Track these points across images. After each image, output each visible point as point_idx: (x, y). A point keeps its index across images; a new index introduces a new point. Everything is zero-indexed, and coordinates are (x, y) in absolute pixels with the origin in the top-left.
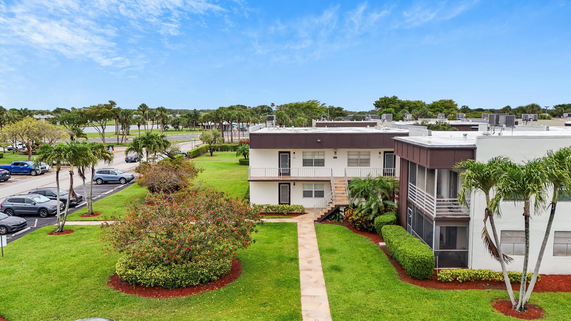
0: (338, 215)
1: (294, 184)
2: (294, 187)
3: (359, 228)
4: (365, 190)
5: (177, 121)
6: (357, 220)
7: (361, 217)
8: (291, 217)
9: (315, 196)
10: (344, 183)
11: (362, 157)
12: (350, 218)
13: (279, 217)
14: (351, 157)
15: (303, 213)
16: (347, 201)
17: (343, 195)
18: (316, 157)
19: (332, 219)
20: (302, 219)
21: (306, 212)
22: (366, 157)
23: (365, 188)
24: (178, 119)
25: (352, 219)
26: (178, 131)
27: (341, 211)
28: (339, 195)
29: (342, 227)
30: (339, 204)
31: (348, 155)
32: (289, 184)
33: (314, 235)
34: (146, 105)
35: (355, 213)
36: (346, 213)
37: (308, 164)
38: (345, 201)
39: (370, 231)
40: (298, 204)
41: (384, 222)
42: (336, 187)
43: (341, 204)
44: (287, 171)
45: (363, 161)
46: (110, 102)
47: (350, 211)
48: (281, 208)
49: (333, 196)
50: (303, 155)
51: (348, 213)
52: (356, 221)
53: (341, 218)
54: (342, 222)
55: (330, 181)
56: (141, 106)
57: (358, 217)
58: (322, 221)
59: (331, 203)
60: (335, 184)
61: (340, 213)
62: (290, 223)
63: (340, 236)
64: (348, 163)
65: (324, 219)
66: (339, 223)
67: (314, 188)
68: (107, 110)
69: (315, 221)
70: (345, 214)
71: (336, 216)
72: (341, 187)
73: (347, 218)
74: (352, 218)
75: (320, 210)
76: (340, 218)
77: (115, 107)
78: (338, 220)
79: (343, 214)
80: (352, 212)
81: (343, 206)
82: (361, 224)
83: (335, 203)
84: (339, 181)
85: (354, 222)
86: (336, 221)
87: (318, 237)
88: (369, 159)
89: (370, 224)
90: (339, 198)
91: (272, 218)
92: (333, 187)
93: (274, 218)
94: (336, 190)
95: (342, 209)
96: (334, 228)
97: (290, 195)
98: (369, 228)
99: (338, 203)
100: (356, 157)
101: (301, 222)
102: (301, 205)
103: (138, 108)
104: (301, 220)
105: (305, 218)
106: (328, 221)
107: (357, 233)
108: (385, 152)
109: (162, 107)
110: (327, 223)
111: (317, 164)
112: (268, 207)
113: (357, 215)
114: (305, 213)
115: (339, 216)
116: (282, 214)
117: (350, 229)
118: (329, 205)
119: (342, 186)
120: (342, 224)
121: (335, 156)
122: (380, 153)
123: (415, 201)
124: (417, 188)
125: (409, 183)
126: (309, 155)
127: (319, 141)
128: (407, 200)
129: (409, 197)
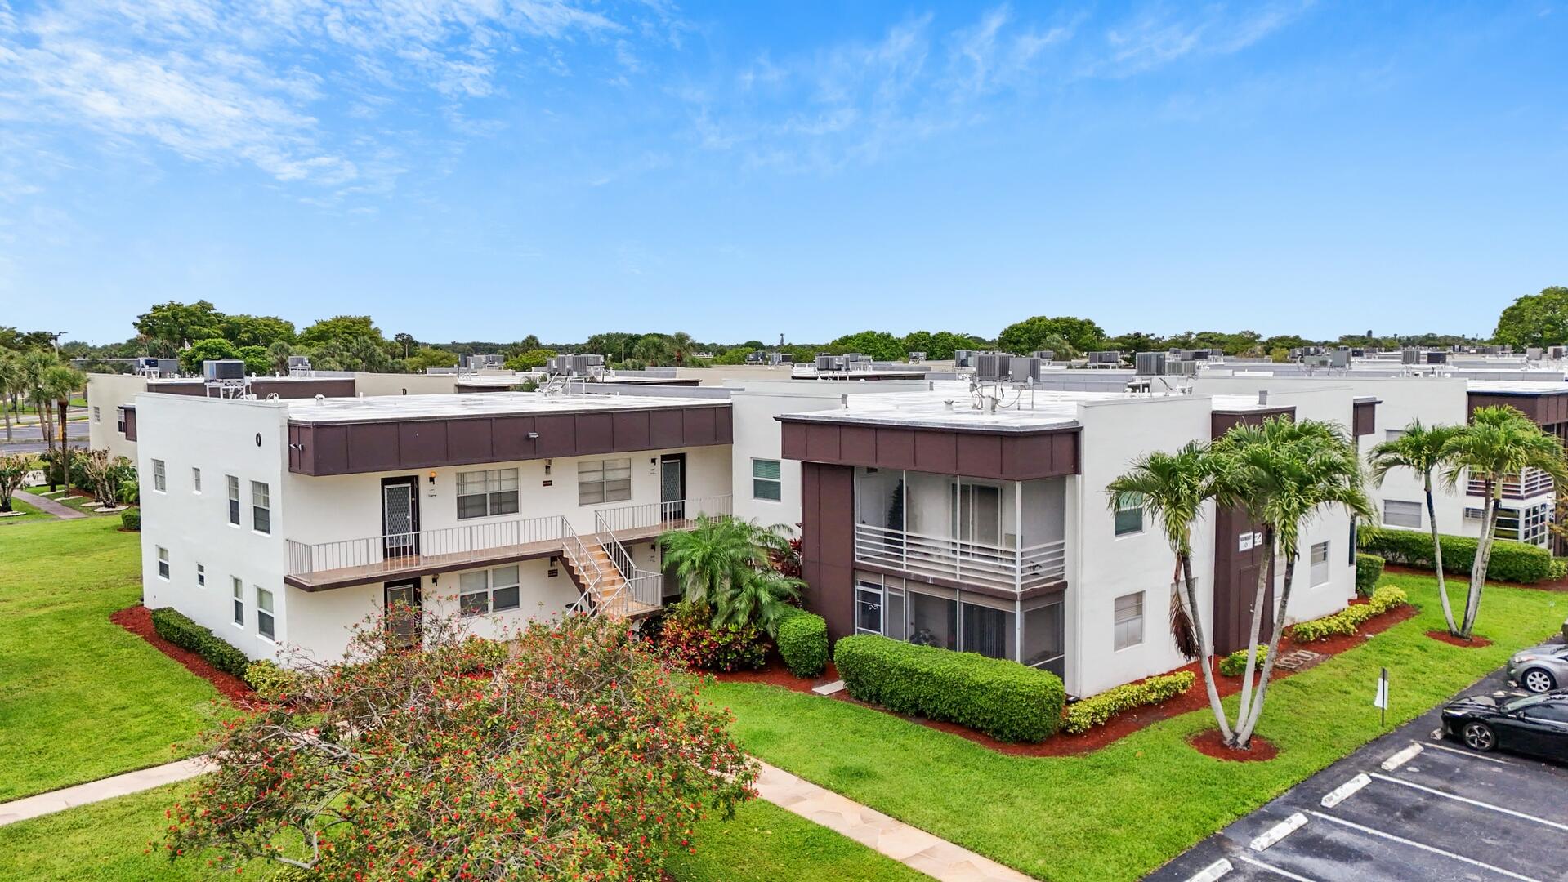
1: (435, 581)
2: (433, 587)
9: (496, 608)
10: (600, 552)
11: (612, 476)
14: (586, 478)
18: (497, 488)
22: (622, 475)
31: (580, 473)
32: (417, 582)
37: (472, 511)
38: (628, 604)
42: (586, 568)
45: (613, 487)
50: (458, 485)
55: (558, 553)
60: (580, 559)
64: (580, 495)
67: (490, 583)
72: (599, 566)
84: (587, 549)
88: (629, 481)
100: (597, 477)
108: (663, 458)
111: (499, 507)
121: (547, 478)
122: (653, 461)
123: (901, 566)
124: (904, 533)
125: (857, 525)
126: (473, 483)
127: (534, 435)
128: (854, 569)
129: (856, 560)
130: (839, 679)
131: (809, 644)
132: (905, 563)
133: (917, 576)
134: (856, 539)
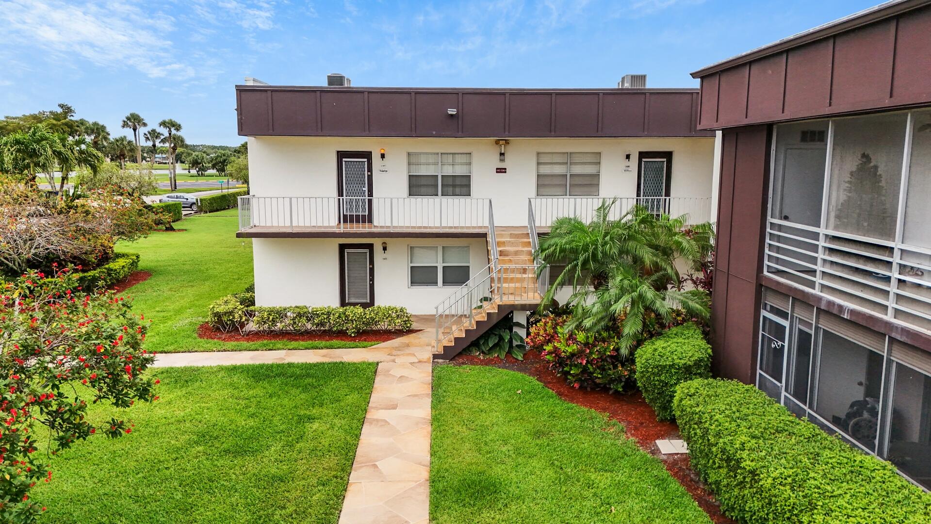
0: (507, 338)
1: (385, 249)
2: (385, 256)
3: (579, 380)
4: (594, 255)
5: (221, 159)
6: (573, 355)
7: (587, 344)
8: (365, 343)
9: (445, 283)
10: (526, 240)
11: (577, 170)
12: (548, 348)
13: (328, 343)
14: (546, 170)
15: (406, 331)
16: (536, 294)
17: (524, 276)
18: (449, 171)
19: (491, 349)
20: (398, 348)
21: (415, 326)
22: (589, 170)
23: (596, 249)
24: (224, 155)
25: (556, 351)
26: (225, 176)
27: (519, 325)
28: (512, 275)
29: (519, 375)
30: (512, 303)
31: (538, 164)
32: (370, 247)
33: (424, 410)
34: (139, 117)
35: (564, 331)
36: (533, 330)
37: (423, 190)
38: (531, 295)
39: (616, 392)
40: (393, 306)
41: (672, 366)
42: (502, 253)
43: (516, 303)
44: (364, 210)
45: (578, 181)
46: (61, 106)
47: (546, 323)
48: (339, 317)
49: (492, 280)
50: (409, 164)
51: (542, 332)
52: (568, 358)
53: (517, 346)
54: (520, 358)
55: (484, 235)
56: (128, 119)
57: (575, 347)
58: (460, 354)
59: (486, 299)
60: (499, 244)
61: (515, 329)
62: (355, 364)
63: (513, 414)
64: (539, 186)
65: (464, 350)
66: (510, 362)
67: (440, 259)
68: (54, 122)
69: (435, 356)
70: (528, 334)
71: (501, 339)
72: (516, 253)
73: (539, 348)
74: (555, 347)
75: (455, 323)
76: (514, 345)
77: (72, 118)
78: (509, 353)
79: (522, 333)
80: (554, 328)
81: (523, 307)
82: (585, 370)
83: (497, 300)
84: (511, 235)
85: (561, 361)
86: (503, 356)
87: (436, 420)
88: (597, 176)
89: (615, 367)
90: (512, 285)
91: (306, 348)
92: (494, 251)
93: (313, 348)
94: (504, 262)
95: (520, 318)
96: (493, 380)
97: (372, 279)
98: (612, 381)
99: (509, 300)
100: (559, 170)
101: (394, 361)
102: (398, 307)
103: (124, 122)
104: (394, 352)
105: (408, 345)
106: (476, 357)
107: (572, 400)
108: (642, 155)
109: (171, 120)
110: (473, 361)
111: (450, 189)
112: (300, 315)
113: (571, 337)
114: (410, 331)
115: (511, 341)
116: (341, 334)
117: (547, 384)
118: (481, 307)
119: (520, 248)
120: (521, 367)
121: (501, 165)
122: (628, 157)
123: (812, 285)
124: (822, 231)
125: (770, 219)
126: (428, 164)
127: (452, 111)
128: (761, 285)
129: (765, 273)
130: (679, 437)
131: (663, 378)
132: (818, 280)
133: (830, 303)
134: (768, 241)
